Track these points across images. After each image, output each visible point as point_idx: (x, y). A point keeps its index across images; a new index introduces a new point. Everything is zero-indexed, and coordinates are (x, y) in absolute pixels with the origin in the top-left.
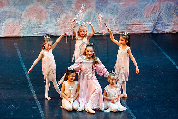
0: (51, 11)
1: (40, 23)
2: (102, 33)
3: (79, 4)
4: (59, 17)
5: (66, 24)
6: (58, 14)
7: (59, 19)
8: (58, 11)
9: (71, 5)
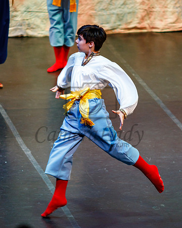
1: (15, 9)
2: (145, 28)
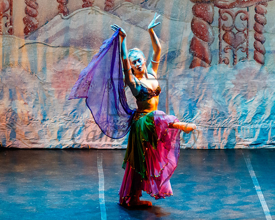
0: (182, 93)
3: (241, 81)
4: (199, 107)
5: (213, 123)
6: (197, 100)
7: (199, 111)
8: (197, 95)
9: (224, 83)
